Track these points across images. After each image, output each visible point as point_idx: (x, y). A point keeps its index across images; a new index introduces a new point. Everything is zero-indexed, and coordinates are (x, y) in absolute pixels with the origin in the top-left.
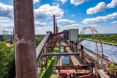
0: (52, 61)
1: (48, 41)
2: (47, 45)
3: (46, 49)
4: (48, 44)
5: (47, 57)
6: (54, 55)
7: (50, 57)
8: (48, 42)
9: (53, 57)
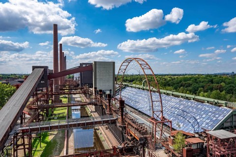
0: (48, 144)
1: (37, 90)
2: (33, 103)
3: (29, 114)
4: (37, 100)
5: (34, 135)
6: (52, 128)
7: (42, 134)
8: (37, 94)
9: (51, 134)
